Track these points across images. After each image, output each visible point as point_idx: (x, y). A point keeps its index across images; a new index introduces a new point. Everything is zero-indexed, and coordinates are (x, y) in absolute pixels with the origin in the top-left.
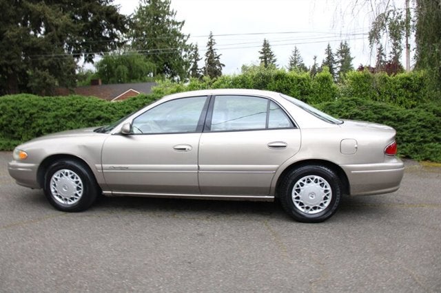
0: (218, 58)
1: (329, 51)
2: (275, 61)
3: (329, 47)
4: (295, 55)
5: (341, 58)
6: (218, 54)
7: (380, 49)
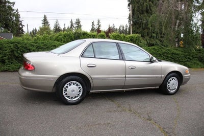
2: (49, 25)
3: (72, 20)
4: (57, 23)
5: (77, 25)
7: (93, 23)
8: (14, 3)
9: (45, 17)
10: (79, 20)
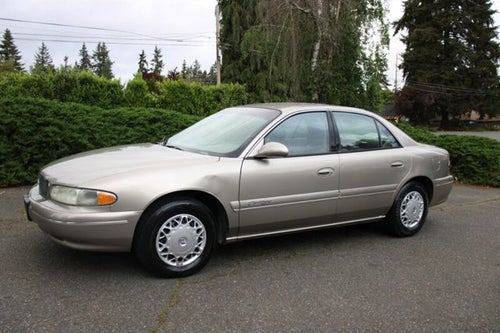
1: (84, 52)
2: (19, 58)
3: (84, 48)
4: (42, 53)
5: (98, 61)
7: (142, 56)
9: (8, 36)
10: (103, 48)
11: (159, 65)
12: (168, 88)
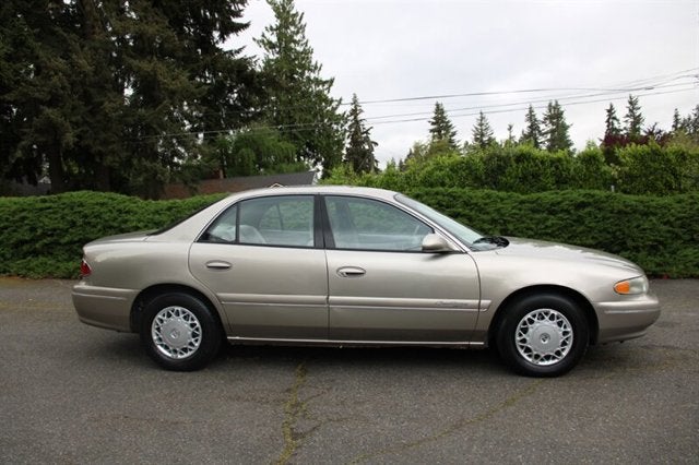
0: (367, 132)
1: (531, 117)
2: (454, 134)
3: (531, 111)
4: (481, 125)
5: (550, 127)
6: (367, 127)
7: (610, 111)
8: (332, 81)
9: (439, 110)
10: (556, 107)
11: (637, 120)
12: (634, 157)
